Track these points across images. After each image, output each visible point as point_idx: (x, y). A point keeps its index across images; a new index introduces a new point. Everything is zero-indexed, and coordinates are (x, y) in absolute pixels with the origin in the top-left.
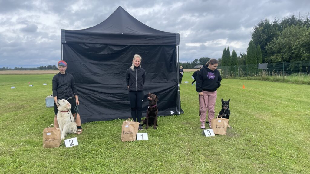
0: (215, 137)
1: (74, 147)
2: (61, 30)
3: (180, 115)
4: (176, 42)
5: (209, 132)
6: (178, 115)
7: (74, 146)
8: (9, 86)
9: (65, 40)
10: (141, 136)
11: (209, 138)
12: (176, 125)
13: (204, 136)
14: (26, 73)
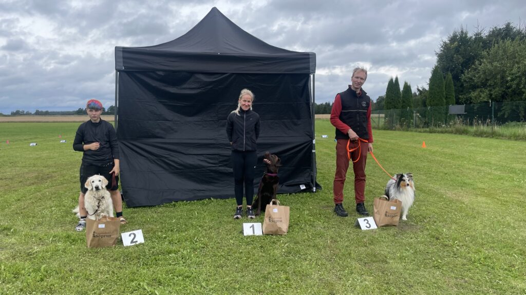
0: (377, 231)
1: (137, 246)
2: (116, 48)
3: (315, 192)
4: (311, 68)
5: (366, 221)
6: (313, 192)
7: (137, 243)
8: (26, 141)
9: (122, 64)
10: (251, 227)
11: (366, 232)
12: (309, 210)
13: (359, 230)
14: (55, 120)
